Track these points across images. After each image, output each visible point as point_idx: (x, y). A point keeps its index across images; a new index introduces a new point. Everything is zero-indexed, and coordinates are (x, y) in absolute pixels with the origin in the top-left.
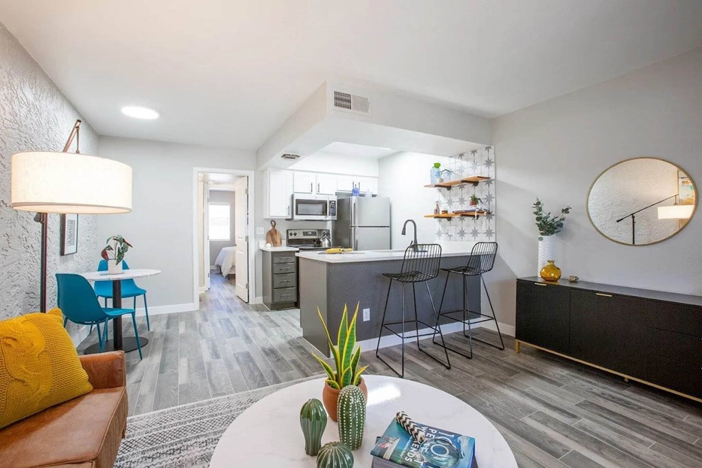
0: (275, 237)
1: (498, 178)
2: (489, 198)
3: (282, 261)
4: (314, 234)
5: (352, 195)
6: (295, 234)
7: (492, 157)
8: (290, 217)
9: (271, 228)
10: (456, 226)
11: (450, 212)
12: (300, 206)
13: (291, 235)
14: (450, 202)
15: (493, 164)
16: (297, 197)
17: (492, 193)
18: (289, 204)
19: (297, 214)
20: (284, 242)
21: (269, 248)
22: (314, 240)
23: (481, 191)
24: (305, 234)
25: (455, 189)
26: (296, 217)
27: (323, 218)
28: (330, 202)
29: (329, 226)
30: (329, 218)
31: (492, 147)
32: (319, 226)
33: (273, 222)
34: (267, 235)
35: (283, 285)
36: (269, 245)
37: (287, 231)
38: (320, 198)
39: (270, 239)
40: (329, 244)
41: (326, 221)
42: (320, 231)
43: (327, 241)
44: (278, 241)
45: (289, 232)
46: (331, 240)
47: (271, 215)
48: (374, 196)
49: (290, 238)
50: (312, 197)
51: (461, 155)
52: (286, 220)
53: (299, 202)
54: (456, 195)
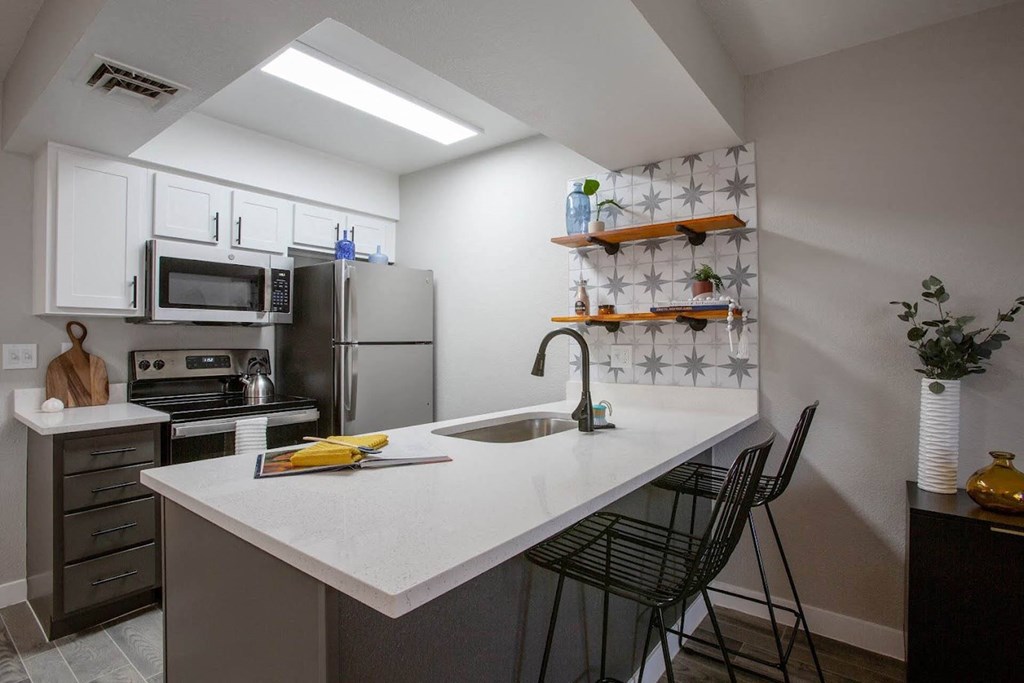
0: (81, 374)
1: (766, 227)
2: (740, 276)
3: (102, 462)
4: (221, 362)
5: (336, 256)
6: (160, 365)
7: (748, 172)
8: (139, 312)
9: (66, 346)
10: (635, 345)
11: (622, 309)
12: (175, 280)
13: (145, 366)
14: (616, 285)
15: (751, 192)
16: (164, 250)
17: (750, 263)
18: (135, 268)
19: (165, 302)
20: (120, 389)
21: (54, 417)
22: (222, 379)
23: (716, 258)
24: (193, 363)
25: (631, 252)
26: (161, 314)
27: (250, 316)
28: (275, 272)
29: (267, 340)
30: (268, 317)
31: (749, 147)
32: (239, 340)
33: (77, 327)
34: (50, 368)
35: (104, 544)
36: (55, 404)
37: (132, 356)
38: (241, 259)
39: (62, 382)
40: (271, 391)
41: (259, 326)
42: (240, 353)
43: (261, 382)
44: (96, 387)
45: (138, 359)
46: (272, 377)
47: (60, 303)
48: (390, 264)
49: (141, 375)
50: (220, 254)
51: (651, 167)
52: (128, 320)
53: (171, 266)
54: (634, 265)
